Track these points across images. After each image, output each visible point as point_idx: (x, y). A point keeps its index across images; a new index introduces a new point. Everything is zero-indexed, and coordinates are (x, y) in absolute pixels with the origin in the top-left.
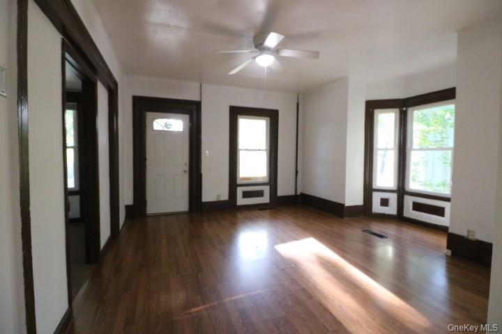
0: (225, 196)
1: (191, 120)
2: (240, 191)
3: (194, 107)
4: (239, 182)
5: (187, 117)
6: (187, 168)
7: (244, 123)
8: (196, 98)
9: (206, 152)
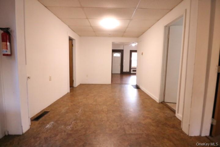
0: (128, 71)
1: (121, 54)
2: (132, 70)
3: (122, 51)
4: (132, 68)
5: (120, 53)
6: (120, 64)
7: (133, 54)
8: (122, 49)
9: (124, 61)
